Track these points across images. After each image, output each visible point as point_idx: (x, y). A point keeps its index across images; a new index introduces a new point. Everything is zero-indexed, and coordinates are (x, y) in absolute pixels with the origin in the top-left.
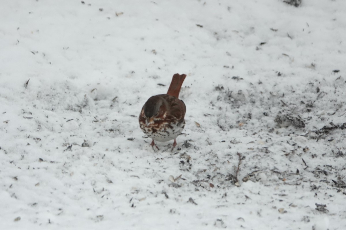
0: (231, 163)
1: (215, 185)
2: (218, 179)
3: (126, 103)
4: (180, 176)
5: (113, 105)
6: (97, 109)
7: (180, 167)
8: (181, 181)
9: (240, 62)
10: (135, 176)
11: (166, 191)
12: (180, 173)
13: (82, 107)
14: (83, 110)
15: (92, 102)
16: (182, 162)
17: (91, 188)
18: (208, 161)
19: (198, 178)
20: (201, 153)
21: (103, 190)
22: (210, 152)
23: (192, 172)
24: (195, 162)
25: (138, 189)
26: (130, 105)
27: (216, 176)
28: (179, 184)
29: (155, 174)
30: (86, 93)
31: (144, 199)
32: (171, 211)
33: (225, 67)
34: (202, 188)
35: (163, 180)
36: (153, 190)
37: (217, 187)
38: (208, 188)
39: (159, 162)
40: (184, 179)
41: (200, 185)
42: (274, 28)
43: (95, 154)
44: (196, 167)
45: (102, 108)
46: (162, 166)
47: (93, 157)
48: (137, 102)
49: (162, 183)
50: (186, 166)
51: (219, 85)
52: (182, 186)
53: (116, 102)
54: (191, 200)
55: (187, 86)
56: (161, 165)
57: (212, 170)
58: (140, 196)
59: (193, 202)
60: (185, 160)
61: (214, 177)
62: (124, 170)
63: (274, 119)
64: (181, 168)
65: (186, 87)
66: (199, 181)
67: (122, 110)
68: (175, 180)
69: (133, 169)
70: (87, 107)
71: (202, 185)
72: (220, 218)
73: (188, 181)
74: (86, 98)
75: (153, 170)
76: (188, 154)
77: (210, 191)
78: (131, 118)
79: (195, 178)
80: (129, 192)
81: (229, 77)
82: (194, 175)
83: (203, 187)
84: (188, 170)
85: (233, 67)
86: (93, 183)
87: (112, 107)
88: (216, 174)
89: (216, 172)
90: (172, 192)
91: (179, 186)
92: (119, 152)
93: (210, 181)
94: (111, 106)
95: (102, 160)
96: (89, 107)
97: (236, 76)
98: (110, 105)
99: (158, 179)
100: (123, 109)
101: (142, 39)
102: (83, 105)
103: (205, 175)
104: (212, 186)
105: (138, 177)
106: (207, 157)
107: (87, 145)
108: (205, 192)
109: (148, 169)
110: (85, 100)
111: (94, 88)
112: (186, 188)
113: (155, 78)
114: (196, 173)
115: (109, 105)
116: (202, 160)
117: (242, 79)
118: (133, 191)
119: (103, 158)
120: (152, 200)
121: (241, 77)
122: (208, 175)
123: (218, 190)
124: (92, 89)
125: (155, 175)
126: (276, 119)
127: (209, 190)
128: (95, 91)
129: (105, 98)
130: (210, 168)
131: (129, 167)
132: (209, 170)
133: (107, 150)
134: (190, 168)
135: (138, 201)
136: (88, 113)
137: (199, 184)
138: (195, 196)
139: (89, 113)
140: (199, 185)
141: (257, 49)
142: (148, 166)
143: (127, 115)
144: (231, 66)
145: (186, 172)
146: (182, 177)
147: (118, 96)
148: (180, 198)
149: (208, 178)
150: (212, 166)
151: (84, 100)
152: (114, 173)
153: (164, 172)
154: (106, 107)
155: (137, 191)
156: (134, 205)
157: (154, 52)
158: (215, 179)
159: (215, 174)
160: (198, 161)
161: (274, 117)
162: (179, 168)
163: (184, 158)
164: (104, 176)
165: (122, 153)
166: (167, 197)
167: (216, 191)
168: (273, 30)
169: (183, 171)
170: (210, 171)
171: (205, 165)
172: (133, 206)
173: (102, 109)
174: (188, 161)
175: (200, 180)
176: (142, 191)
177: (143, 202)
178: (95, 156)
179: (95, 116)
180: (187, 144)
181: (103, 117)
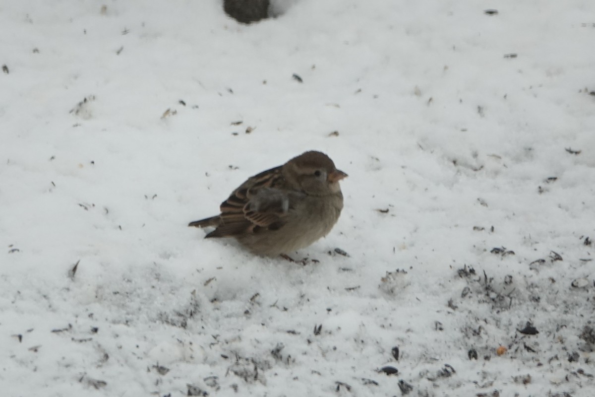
3: (278, 307)
13: (189, 315)
14: (190, 322)
15: (207, 307)
26: (285, 309)
30: (194, 288)
33: (475, 228)
42: (574, 149)
45: (228, 316)
48: (299, 303)
55: (400, 269)
63: (580, 333)
65: (398, 271)
70: (198, 316)
74: (195, 297)
81: (485, 250)
85: (493, 229)
87: (248, 315)
94: (247, 312)
96: (202, 316)
97: (499, 246)
100: (271, 318)
102: (190, 311)
110: (193, 302)
111: (211, 277)
115: (242, 311)
117: (512, 253)
121: (509, 249)
124: (207, 279)
126: (584, 334)
128: (213, 283)
129: (234, 297)
136: (199, 328)
139: (203, 328)
141: (541, 190)
147: (261, 292)
151: (191, 301)
154: (237, 316)
161: (578, 329)
168: (571, 152)
173: (228, 319)
179: (215, 335)
180: (404, 387)
181: (228, 335)
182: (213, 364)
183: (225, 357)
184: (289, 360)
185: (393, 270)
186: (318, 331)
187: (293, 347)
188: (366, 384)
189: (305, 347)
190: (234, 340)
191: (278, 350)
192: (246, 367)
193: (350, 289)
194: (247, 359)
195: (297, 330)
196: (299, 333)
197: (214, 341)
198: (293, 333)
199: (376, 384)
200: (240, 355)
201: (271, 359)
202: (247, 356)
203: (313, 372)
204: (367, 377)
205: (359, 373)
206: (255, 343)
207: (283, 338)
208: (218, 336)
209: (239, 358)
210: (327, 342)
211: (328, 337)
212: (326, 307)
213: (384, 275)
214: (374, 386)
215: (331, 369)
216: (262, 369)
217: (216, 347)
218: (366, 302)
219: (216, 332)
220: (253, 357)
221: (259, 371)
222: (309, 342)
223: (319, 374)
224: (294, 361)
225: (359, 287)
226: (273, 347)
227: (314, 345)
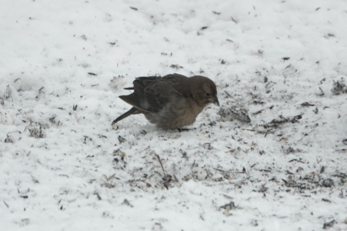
0: (170, 160)
1: (153, 185)
2: (156, 178)
4: (114, 176)
5: (39, 97)
6: (21, 101)
7: (114, 165)
8: (115, 181)
9: (180, 48)
10: (64, 175)
11: (99, 192)
12: (113, 172)
16: (116, 160)
17: (15, 188)
18: (144, 159)
19: (133, 177)
20: (136, 150)
21: (29, 190)
22: (147, 149)
23: (127, 171)
24: (130, 160)
25: (67, 189)
27: (154, 175)
28: (113, 184)
29: (86, 173)
31: (74, 201)
32: (104, 214)
34: (138, 188)
35: (94, 180)
36: (84, 190)
37: (155, 187)
38: (144, 188)
39: (90, 160)
40: (118, 179)
41: (136, 185)
43: (19, 151)
44: (131, 165)
46: (94, 164)
47: (17, 154)
49: (94, 183)
50: (121, 164)
51: (156, 74)
52: (116, 186)
53: (42, 94)
54: (126, 202)
56: (93, 162)
57: (149, 168)
58: (70, 197)
59: (129, 204)
60: (119, 158)
61: (152, 176)
62: (52, 169)
64: (115, 167)
66: (134, 180)
67: (48, 102)
68: (108, 180)
69: (61, 168)
71: (138, 185)
72: (158, 222)
73: (123, 180)
75: (84, 169)
76: (122, 150)
77: (147, 191)
78: (58, 110)
79: (130, 178)
80: (57, 193)
82: (129, 174)
83: (139, 187)
84: (122, 168)
86: (17, 182)
88: (153, 173)
89: (153, 171)
90: (104, 192)
91: (113, 186)
92: (46, 148)
93: (147, 181)
95: (27, 158)
98: (36, 96)
99: (88, 178)
101: (71, 23)
103: (142, 174)
104: (149, 185)
105: (67, 177)
106: (143, 154)
107: (10, 141)
108: (142, 193)
109: (78, 167)
112: (121, 189)
113: (85, 66)
114: (131, 172)
116: (138, 157)
118: (62, 192)
119: (28, 155)
120: (83, 201)
122: (145, 174)
123: (156, 190)
125: (86, 174)
127: (146, 190)
130: (147, 166)
131: (58, 165)
132: (145, 169)
133: (32, 146)
134: (125, 166)
135: (68, 203)
137: (134, 184)
138: (130, 197)
140: (135, 185)
142: (78, 164)
143: (54, 107)
144: (169, 53)
145: (121, 171)
146: (116, 176)
148: (114, 200)
149: (144, 177)
150: (149, 164)
152: (41, 172)
153: (96, 170)
155: (66, 192)
156: (64, 207)
157: (84, 38)
158: (152, 179)
159: (152, 173)
160: (133, 158)
162: (113, 166)
163: (118, 155)
164: (29, 175)
165: (49, 149)
166: (100, 198)
167: (153, 192)
169: (117, 170)
170: (147, 169)
171: (141, 163)
172: (61, 208)
174: (122, 159)
175: (136, 179)
176: (72, 191)
177: (72, 204)
178: (19, 153)
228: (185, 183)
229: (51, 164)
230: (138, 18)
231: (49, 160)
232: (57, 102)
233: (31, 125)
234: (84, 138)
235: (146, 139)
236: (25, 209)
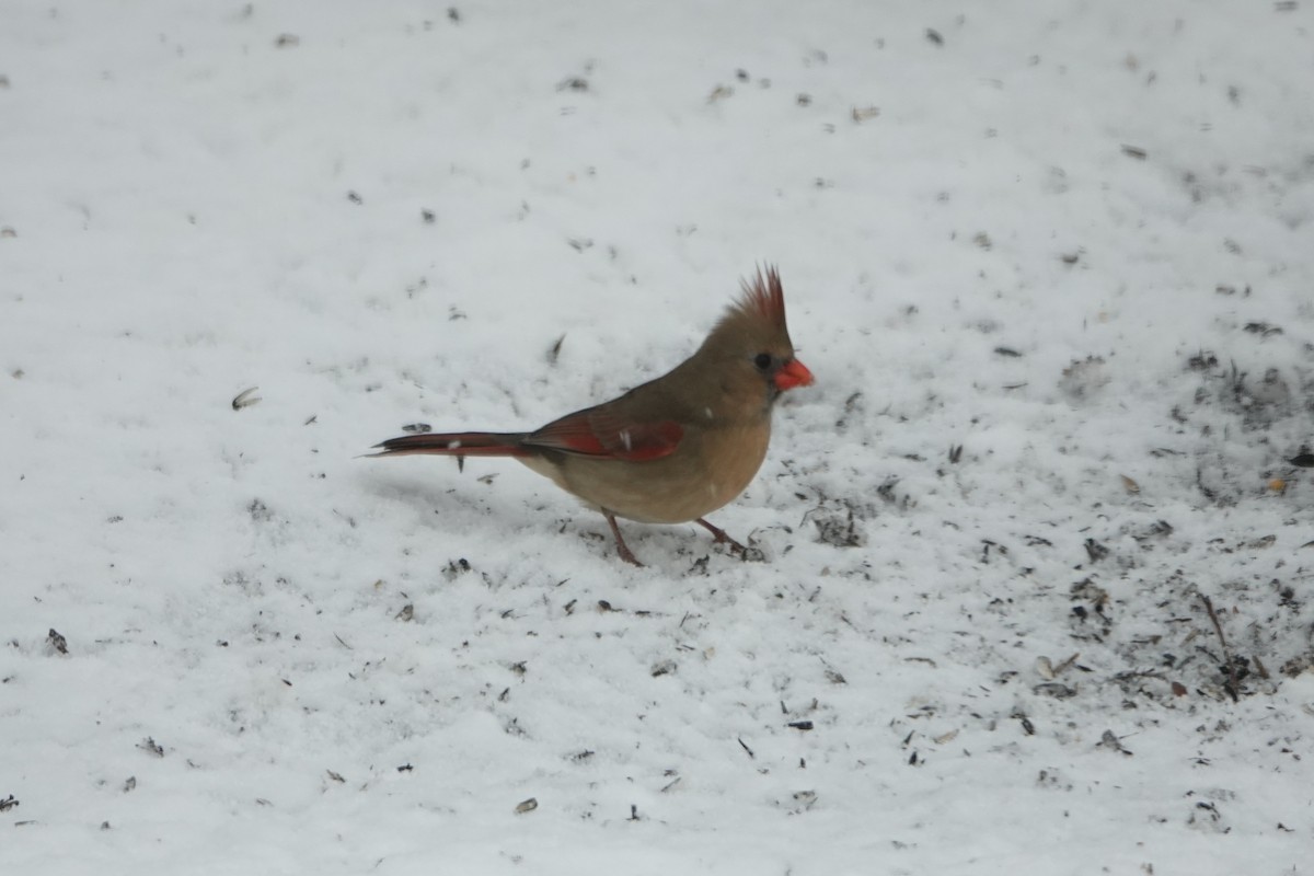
0: (1244, 613)
1: (1192, 688)
2: (1200, 667)
3: (890, 415)
4: (1072, 660)
5: (846, 422)
6: (791, 435)
7: (1073, 628)
8: (1076, 676)
9: (1273, 272)
10: (920, 660)
11: (1026, 710)
12: (1071, 648)
16: (1080, 612)
17: (774, 698)
18: (1165, 608)
19: (1131, 665)
20: (1141, 580)
21: (814, 707)
22: (1173, 578)
23: (1114, 645)
24: (1122, 611)
25: (931, 703)
26: (903, 419)
27: (1194, 657)
28: (1070, 686)
29: (986, 653)
31: (950, 736)
32: (1043, 775)
33: (1220, 290)
34: (1146, 698)
35: (1014, 673)
36: (982, 705)
37: (1197, 695)
38: (1165, 698)
39: (1002, 613)
40: (1085, 669)
41: (1141, 690)
43: (785, 587)
44: (1127, 628)
45: (809, 429)
46: (1013, 626)
47: (780, 596)
48: (927, 409)
49: (1013, 681)
50: (1094, 624)
51: (1201, 352)
52: (1079, 692)
53: (855, 413)
54: (1109, 739)
55: (1095, 355)
56: (1009, 620)
57: (1180, 638)
58: (938, 725)
59: (1118, 747)
60: (1087, 605)
61: (1187, 661)
62: (885, 640)
64: (1075, 633)
65: (1090, 358)
66: (1135, 674)
67: (875, 438)
68: (1055, 672)
69: (912, 636)
71: (1146, 689)
72: (1207, 801)
73: (1100, 673)
75: (982, 639)
76: (1099, 583)
77: (1173, 707)
78: (905, 462)
79: (1122, 666)
80: (900, 715)
82: (1119, 656)
83: (1150, 695)
84: (1097, 638)
85: (1248, 291)
86: (780, 682)
87: (842, 429)
88: (1193, 653)
89: (1193, 644)
90: (1044, 711)
91: (1070, 693)
92: (867, 577)
93: (1174, 675)
94: (840, 423)
95: (811, 606)
97: (1257, 319)
98: (838, 418)
99: (995, 668)
100: (879, 433)
101: (943, 197)
103: (1157, 655)
104: (1179, 690)
105: (932, 663)
106: (1162, 595)
107: (759, 556)
108: (1158, 712)
109: (963, 634)
112: (1093, 700)
113: (987, 327)
114: (1125, 649)
115: (832, 421)
116: (1145, 602)
117: (1278, 331)
118: (914, 711)
119: (811, 600)
120: (977, 738)
121: (1274, 324)
122: (1166, 656)
123: (1200, 704)
125: (989, 655)
127: (1169, 704)
130: (1174, 632)
131: (902, 628)
132: (1169, 639)
133: (825, 571)
134: (1106, 632)
135: (932, 745)
137: (1135, 684)
138: (1121, 725)
140: (1137, 688)
142: (964, 624)
143: (892, 453)
144: (1240, 286)
145: (1094, 645)
146: (1080, 661)
147: (865, 389)
148: (1073, 733)
149: (1165, 664)
150: (1178, 624)
152: (851, 650)
153: (1019, 644)
154: (824, 428)
155: (929, 710)
156: (920, 757)
157: (983, 241)
158: (1190, 669)
159: (1188, 651)
160: (1133, 606)
162: (1070, 631)
163: (1086, 597)
164: (816, 659)
165: (876, 581)
166: (1030, 729)
167: (1192, 709)
169: (1081, 642)
170: (1172, 641)
171: (1155, 621)
172: (913, 760)
173: (809, 435)
174: (1099, 609)
175: (1139, 671)
176: (944, 708)
177: (947, 746)
178: (786, 593)
179: (787, 459)
180: (1096, 551)
181: (809, 461)
182: (781, 507)
183: (802, 497)
184: (906, 503)
185: (1081, 356)
186: (955, 456)
187: (914, 481)
188: (1031, 544)
189: (934, 481)
190: (816, 469)
191: (889, 487)
192: (835, 513)
193: (1012, 388)
194: (837, 501)
195: (922, 454)
196: (925, 459)
197: (784, 470)
198: (914, 457)
199: (1049, 544)
200: (826, 493)
201: (878, 501)
202: (838, 495)
203: (947, 523)
204: (1034, 533)
205: (1020, 527)
206: (851, 473)
207: (898, 465)
208: (791, 462)
209: (823, 498)
210: (969, 473)
211: (972, 466)
212: (969, 418)
213: (1068, 365)
214: (1044, 547)
215: (976, 520)
216: (862, 517)
217: (789, 479)
218: (1035, 408)
219: (789, 455)
220: (848, 496)
221: (856, 520)
222: (940, 473)
223: (956, 526)
224: (915, 504)
225: (1026, 384)
226: (881, 482)
227: (949, 479)
228: (1289, 682)
229: (883, 626)
230: (1148, 180)
231: (875, 613)
232: (903, 437)
233: (821, 507)
234: (985, 545)
235: (1169, 549)
236: (803, 763)
